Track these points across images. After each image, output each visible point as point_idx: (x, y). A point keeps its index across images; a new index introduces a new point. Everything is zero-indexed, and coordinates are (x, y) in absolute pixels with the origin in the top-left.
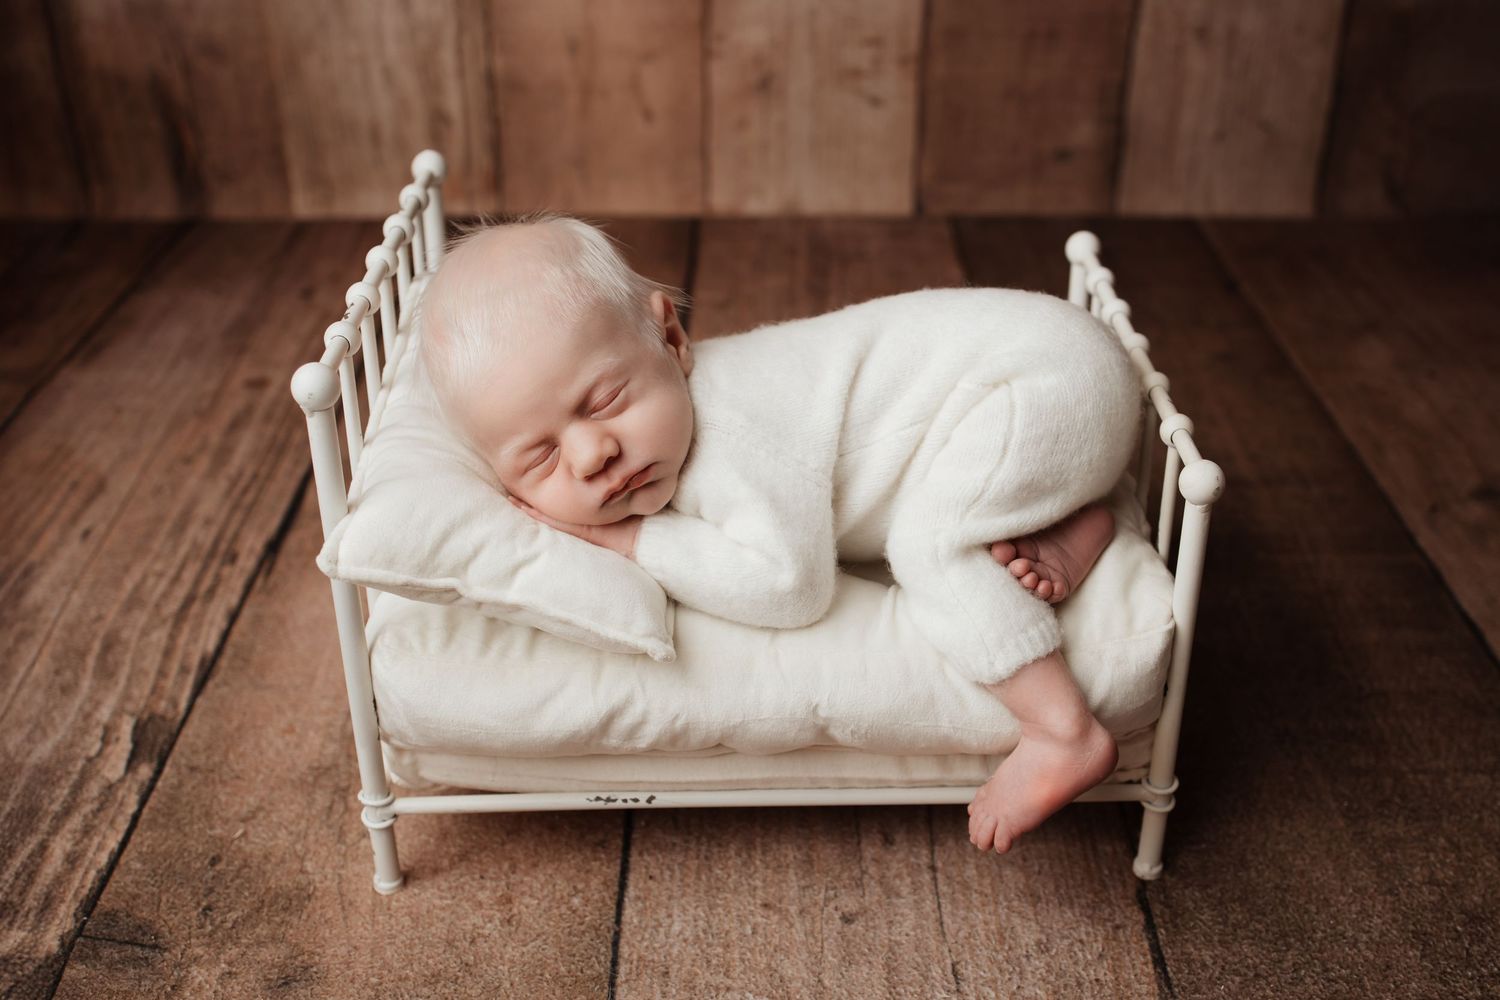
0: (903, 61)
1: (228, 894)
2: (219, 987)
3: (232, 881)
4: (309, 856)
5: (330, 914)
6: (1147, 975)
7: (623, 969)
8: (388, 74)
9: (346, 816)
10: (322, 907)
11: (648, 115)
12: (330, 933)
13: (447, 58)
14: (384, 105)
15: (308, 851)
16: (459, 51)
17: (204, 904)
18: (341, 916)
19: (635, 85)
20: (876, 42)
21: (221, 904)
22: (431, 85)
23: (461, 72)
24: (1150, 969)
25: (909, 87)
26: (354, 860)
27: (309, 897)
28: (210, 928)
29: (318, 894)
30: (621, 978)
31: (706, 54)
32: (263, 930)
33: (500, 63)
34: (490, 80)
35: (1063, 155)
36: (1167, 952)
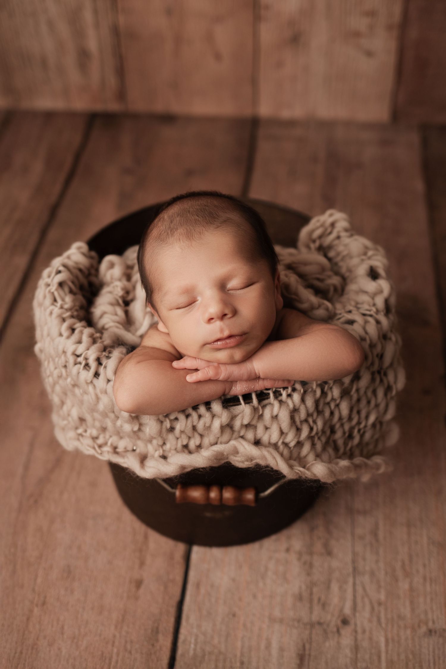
0: (389, 27)
8: (51, 25)
11: (218, 57)
13: (88, 16)
16: (96, 11)
19: (209, 38)
20: (372, 14)
23: (97, 25)
25: (392, 45)
31: (257, 18)
33: (122, 20)
34: (116, 31)
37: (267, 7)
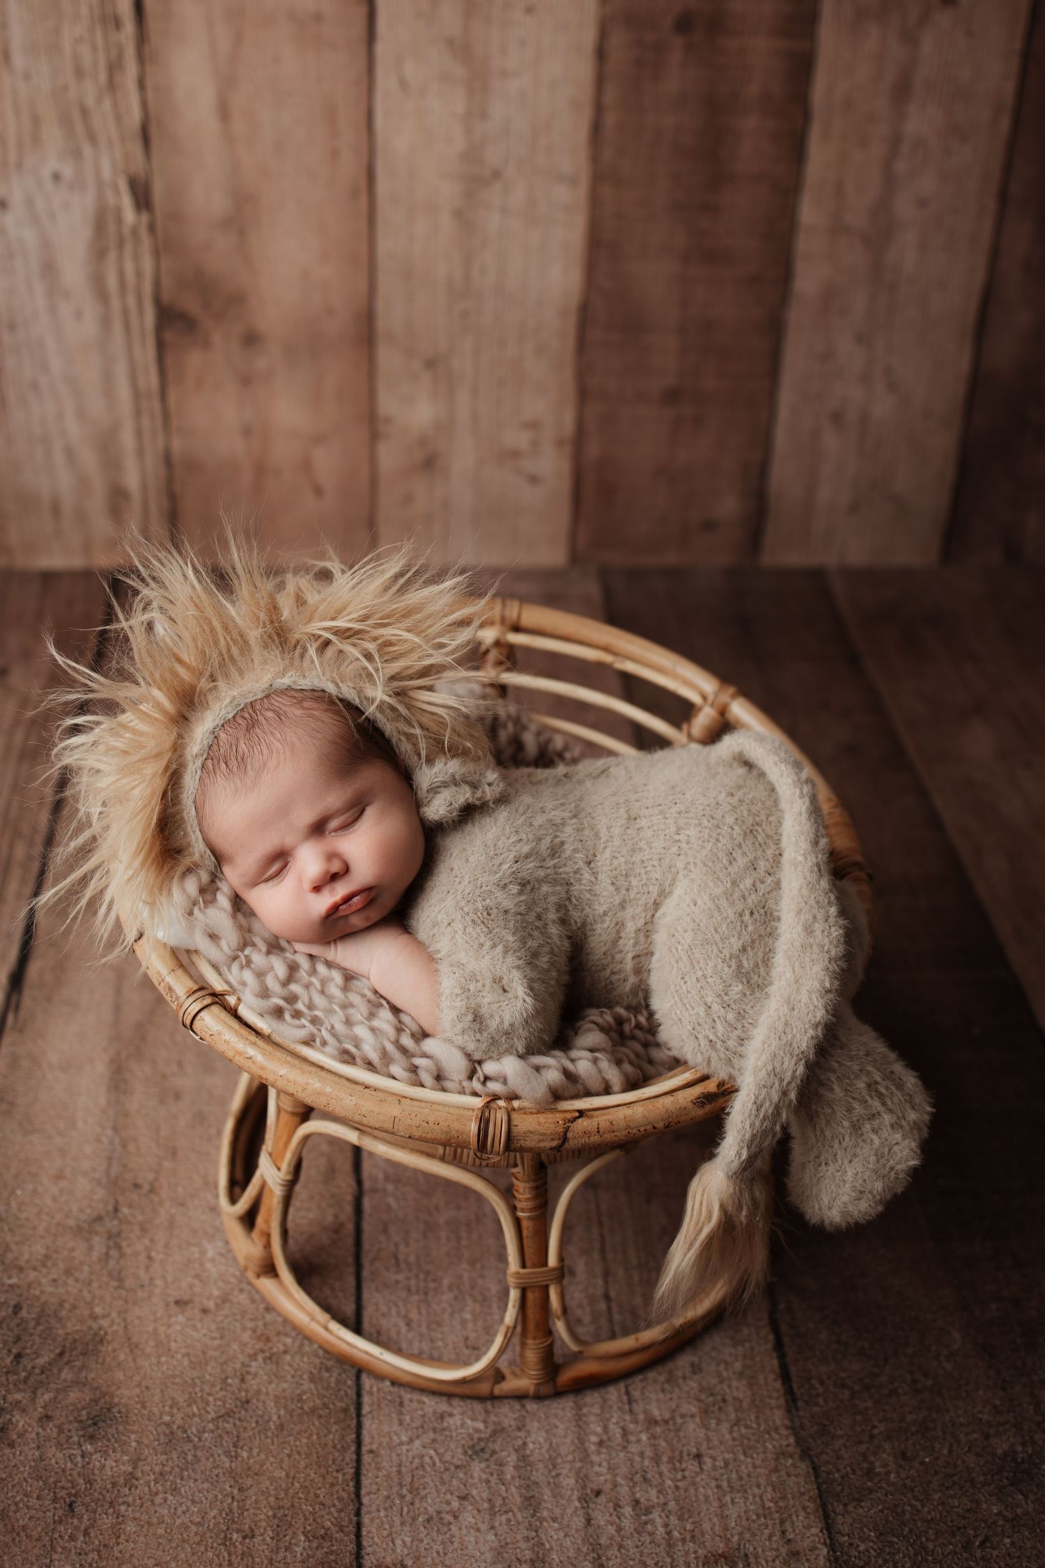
0: (560, 443)
1: (33, 1341)
2: (40, 1430)
3: (34, 1328)
4: (97, 1301)
5: (122, 1357)
6: (778, 1391)
7: (366, 1399)
8: (69, 453)
9: (122, 1262)
10: (114, 1351)
11: (318, 491)
12: (125, 1375)
13: (127, 439)
14: (65, 482)
15: (94, 1298)
16: (139, 433)
17: (14, 1351)
18: (130, 1359)
19: (306, 466)
20: (534, 425)
21: (28, 1351)
22: (111, 462)
23: (140, 452)
24: (778, 1385)
25: (565, 466)
26: (135, 1303)
27: (101, 1342)
28: (24, 1374)
29: (109, 1338)
30: (366, 1409)
31: (374, 436)
32: (67, 1374)
33: (177, 444)
34: (168, 460)
35: (709, 526)
36: (793, 1370)
37: (388, 421)
